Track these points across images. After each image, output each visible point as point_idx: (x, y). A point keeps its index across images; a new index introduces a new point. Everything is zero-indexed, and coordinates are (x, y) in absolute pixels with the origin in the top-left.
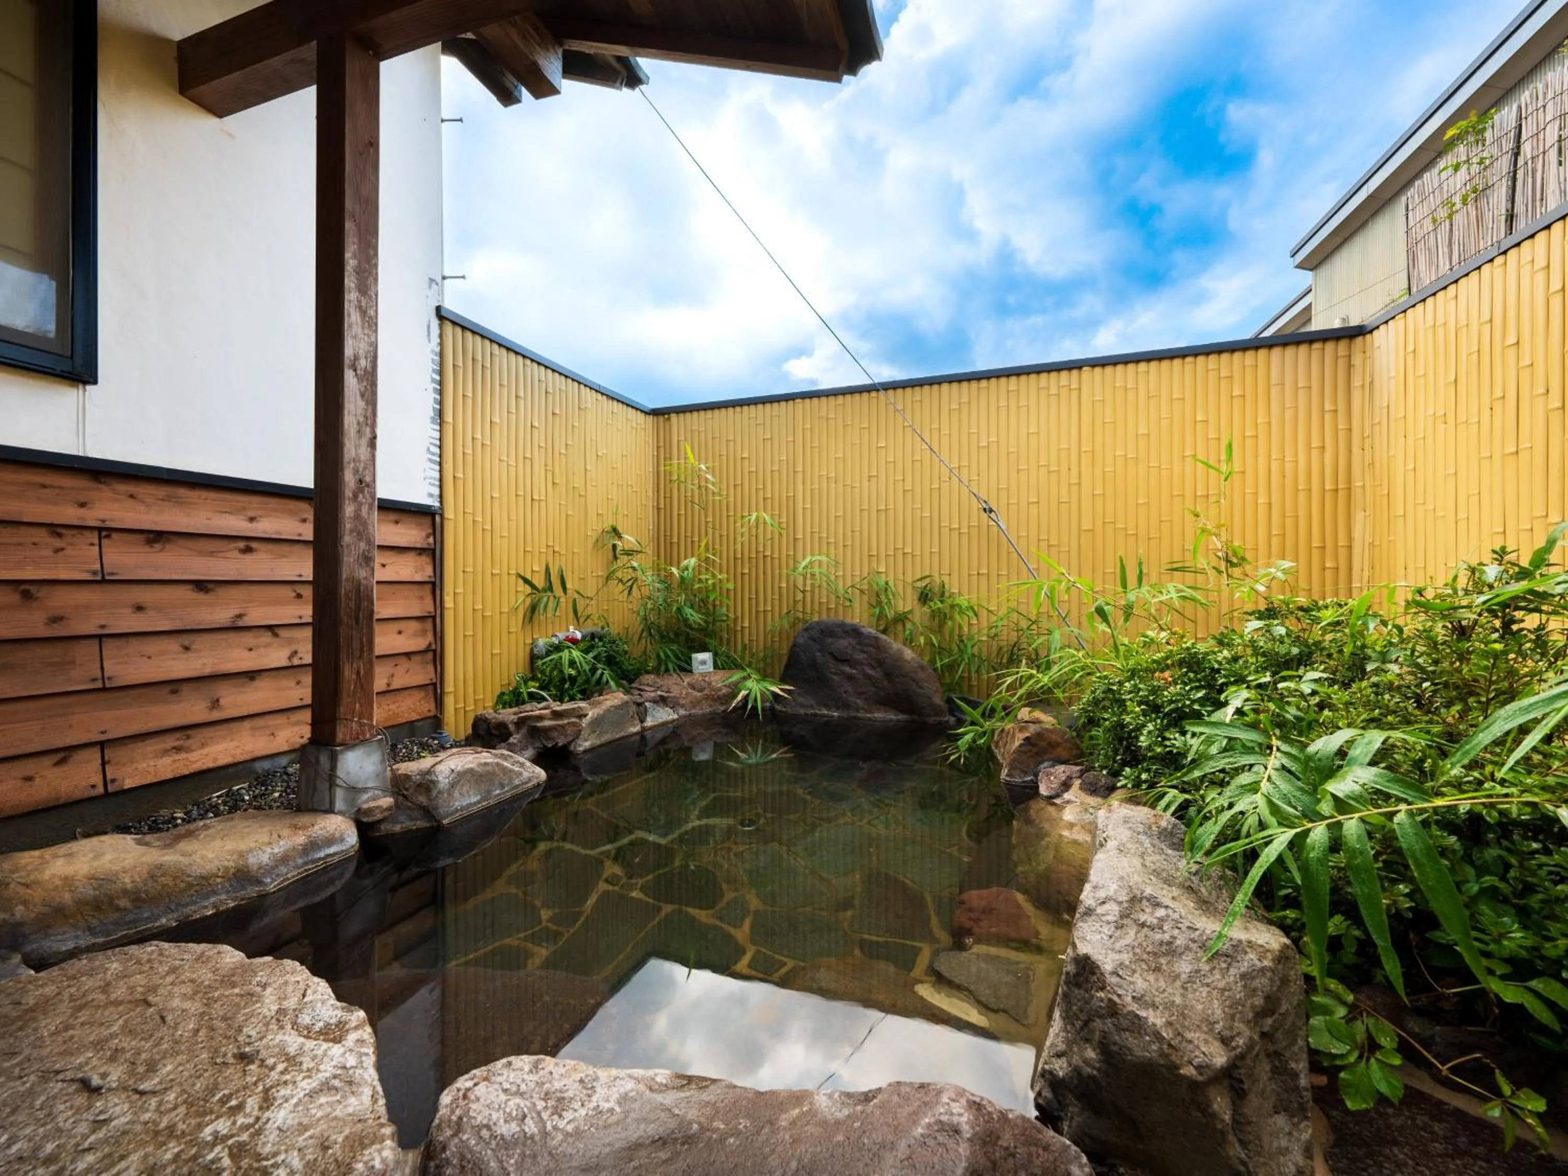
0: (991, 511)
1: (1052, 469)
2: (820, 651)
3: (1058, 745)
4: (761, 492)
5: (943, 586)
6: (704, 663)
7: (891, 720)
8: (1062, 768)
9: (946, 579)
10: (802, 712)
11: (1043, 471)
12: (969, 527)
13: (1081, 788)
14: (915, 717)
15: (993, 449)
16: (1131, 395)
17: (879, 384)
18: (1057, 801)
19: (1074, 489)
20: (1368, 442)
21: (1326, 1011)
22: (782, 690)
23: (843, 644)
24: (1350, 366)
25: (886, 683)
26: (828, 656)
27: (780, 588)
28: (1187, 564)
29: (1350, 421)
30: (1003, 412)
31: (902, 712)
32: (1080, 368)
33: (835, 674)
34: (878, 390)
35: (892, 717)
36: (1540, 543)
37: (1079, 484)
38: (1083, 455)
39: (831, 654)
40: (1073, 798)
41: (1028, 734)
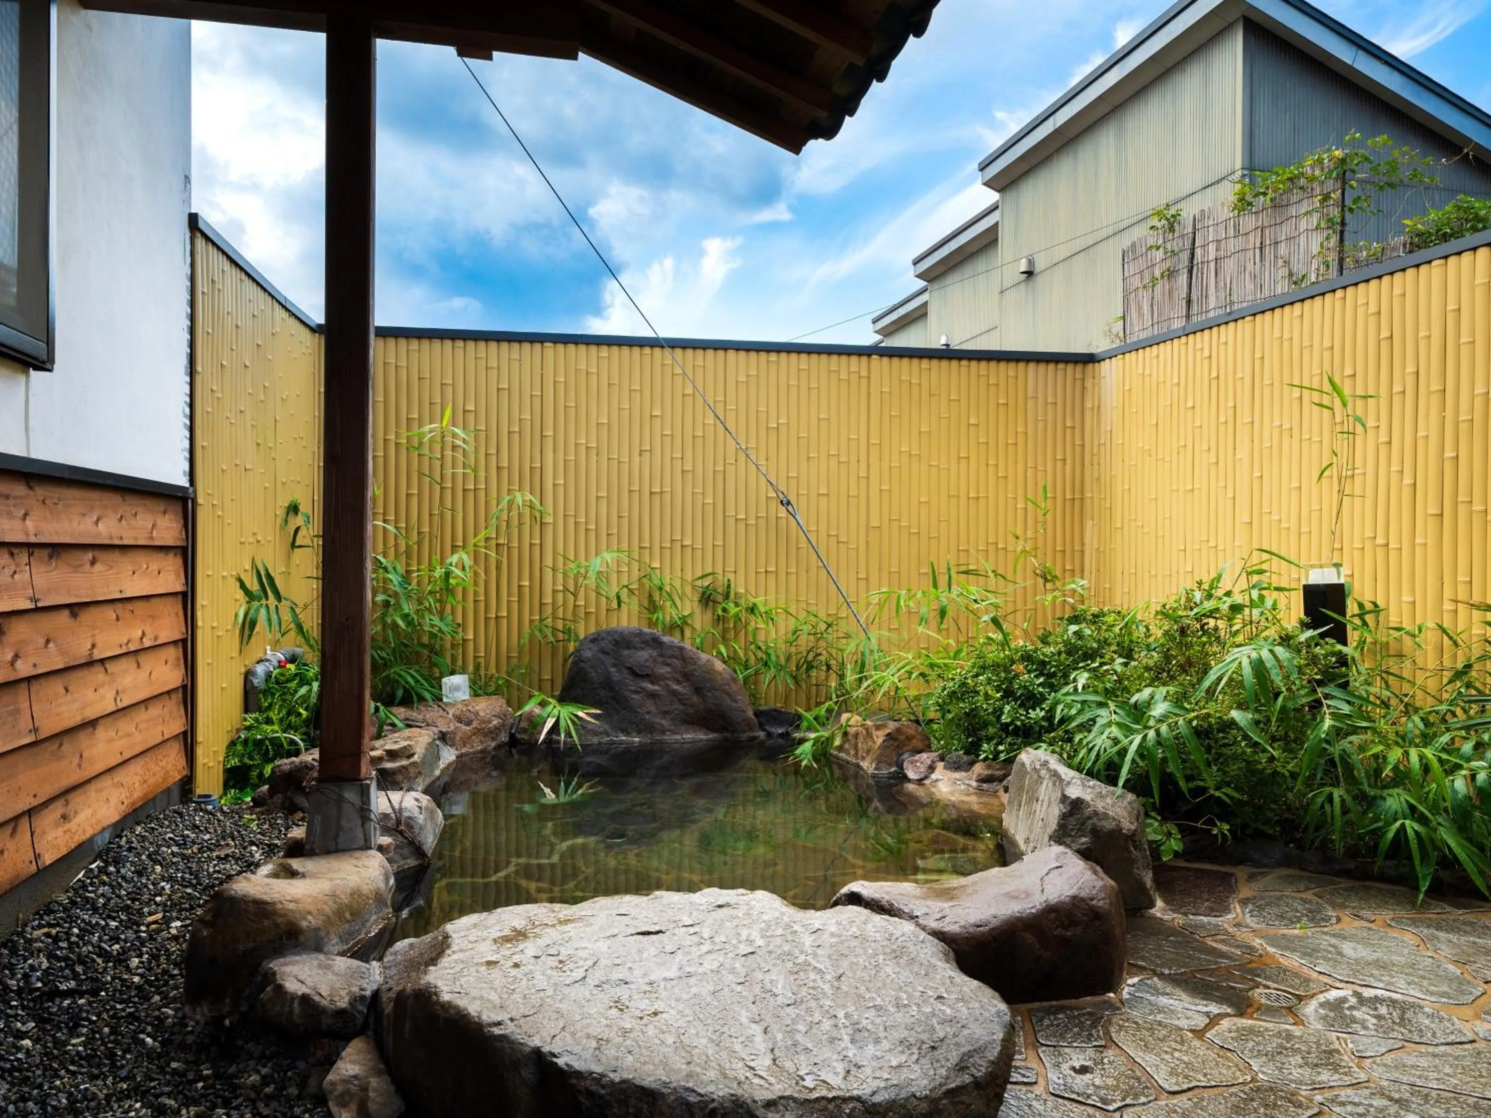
0: (789, 503)
1: (842, 460)
2: (615, 666)
3: (913, 737)
4: (494, 458)
5: (729, 586)
6: (457, 688)
7: (701, 740)
8: (924, 756)
9: (732, 577)
10: (595, 740)
11: (833, 462)
12: (757, 517)
13: (945, 768)
14: (728, 735)
15: (783, 430)
16: (915, 390)
17: (664, 339)
18: (927, 782)
19: (863, 482)
20: (1096, 458)
21: (1151, 825)
22: (587, 714)
23: (643, 656)
24: (1084, 388)
25: (695, 699)
26: (626, 672)
27: (520, 587)
28: (971, 567)
29: (1083, 440)
30: (793, 391)
31: (713, 730)
32: (869, 355)
33: (636, 692)
34: (662, 347)
35: (702, 737)
36: (1213, 575)
37: (868, 478)
38: (871, 447)
39: (630, 669)
40: (941, 777)
41: (887, 731)
